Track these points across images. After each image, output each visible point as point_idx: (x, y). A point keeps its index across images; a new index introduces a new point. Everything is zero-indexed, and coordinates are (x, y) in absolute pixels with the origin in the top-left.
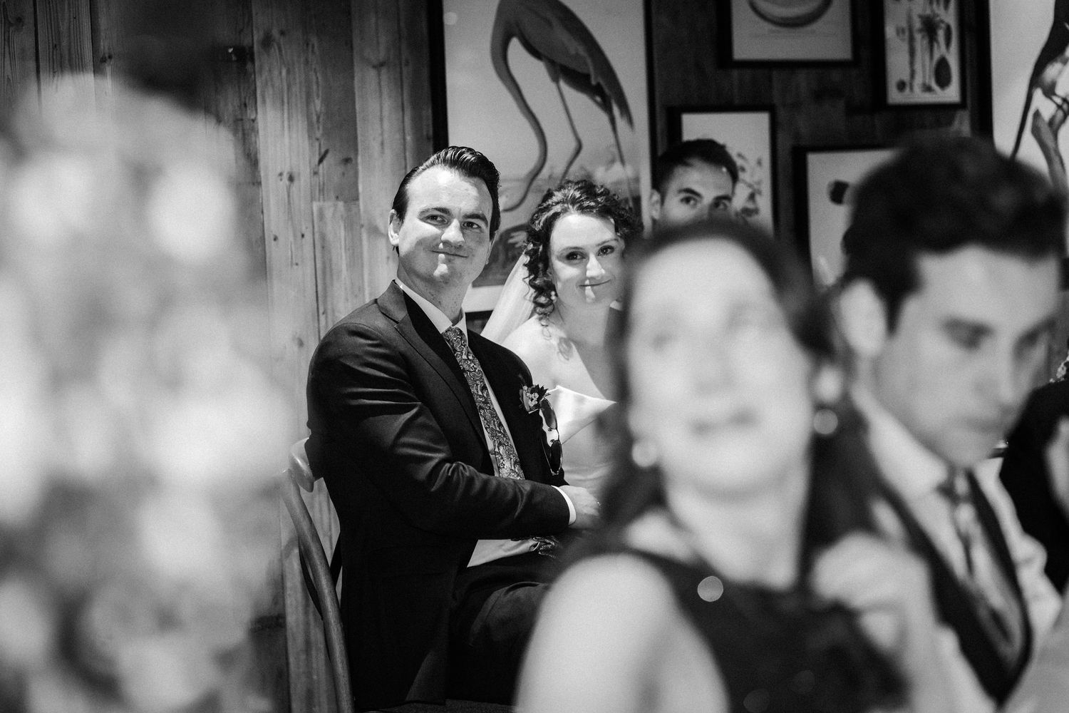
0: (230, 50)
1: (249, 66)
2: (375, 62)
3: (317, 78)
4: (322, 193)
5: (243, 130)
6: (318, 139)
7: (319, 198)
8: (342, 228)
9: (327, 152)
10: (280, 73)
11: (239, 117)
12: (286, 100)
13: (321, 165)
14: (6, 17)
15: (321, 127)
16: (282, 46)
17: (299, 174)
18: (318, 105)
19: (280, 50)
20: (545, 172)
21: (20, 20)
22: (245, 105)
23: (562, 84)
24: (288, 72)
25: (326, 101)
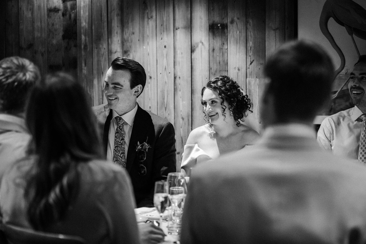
0: (219, 25)
1: (226, 30)
2: (274, 29)
3: (251, 34)
4: (250, 75)
5: (223, 52)
6: (250, 56)
7: (249, 77)
8: (258, 87)
9: (253, 61)
10: (237, 33)
11: (221, 48)
12: (238, 41)
13: (251, 65)
14: (148, 17)
15: (252, 52)
16: (238, 23)
17: (242, 68)
18: (251, 44)
19: (237, 24)
20: (344, 71)
21: (152, 17)
22: (224, 44)
23: (354, 36)
24: (240, 32)
25: (254, 43)
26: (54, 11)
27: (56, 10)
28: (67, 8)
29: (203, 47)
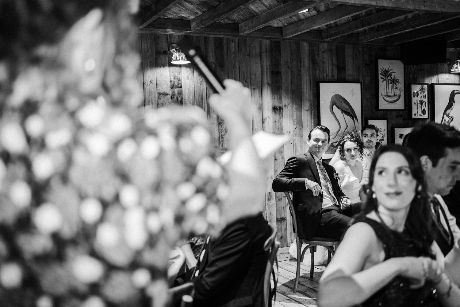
0: (278, 107)
1: (282, 110)
2: (306, 110)
3: (295, 113)
4: (295, 135)
5: (280, 123)
6: (295, 125)
8: (299, 142)
9: (296, 127)
11: (279, 120)
12: (289, 117)
13: (295, 130)
15: (295, 122)
17: (291, 131)
18: (295, 118)
19: (288, 107)
20: (340, 131)
22: (281, 118)
24: (289, 111)
25: (297, 117)
26: (163, 94)
27: (165, 94)
28: (175, 93)
29: (269, 120)
